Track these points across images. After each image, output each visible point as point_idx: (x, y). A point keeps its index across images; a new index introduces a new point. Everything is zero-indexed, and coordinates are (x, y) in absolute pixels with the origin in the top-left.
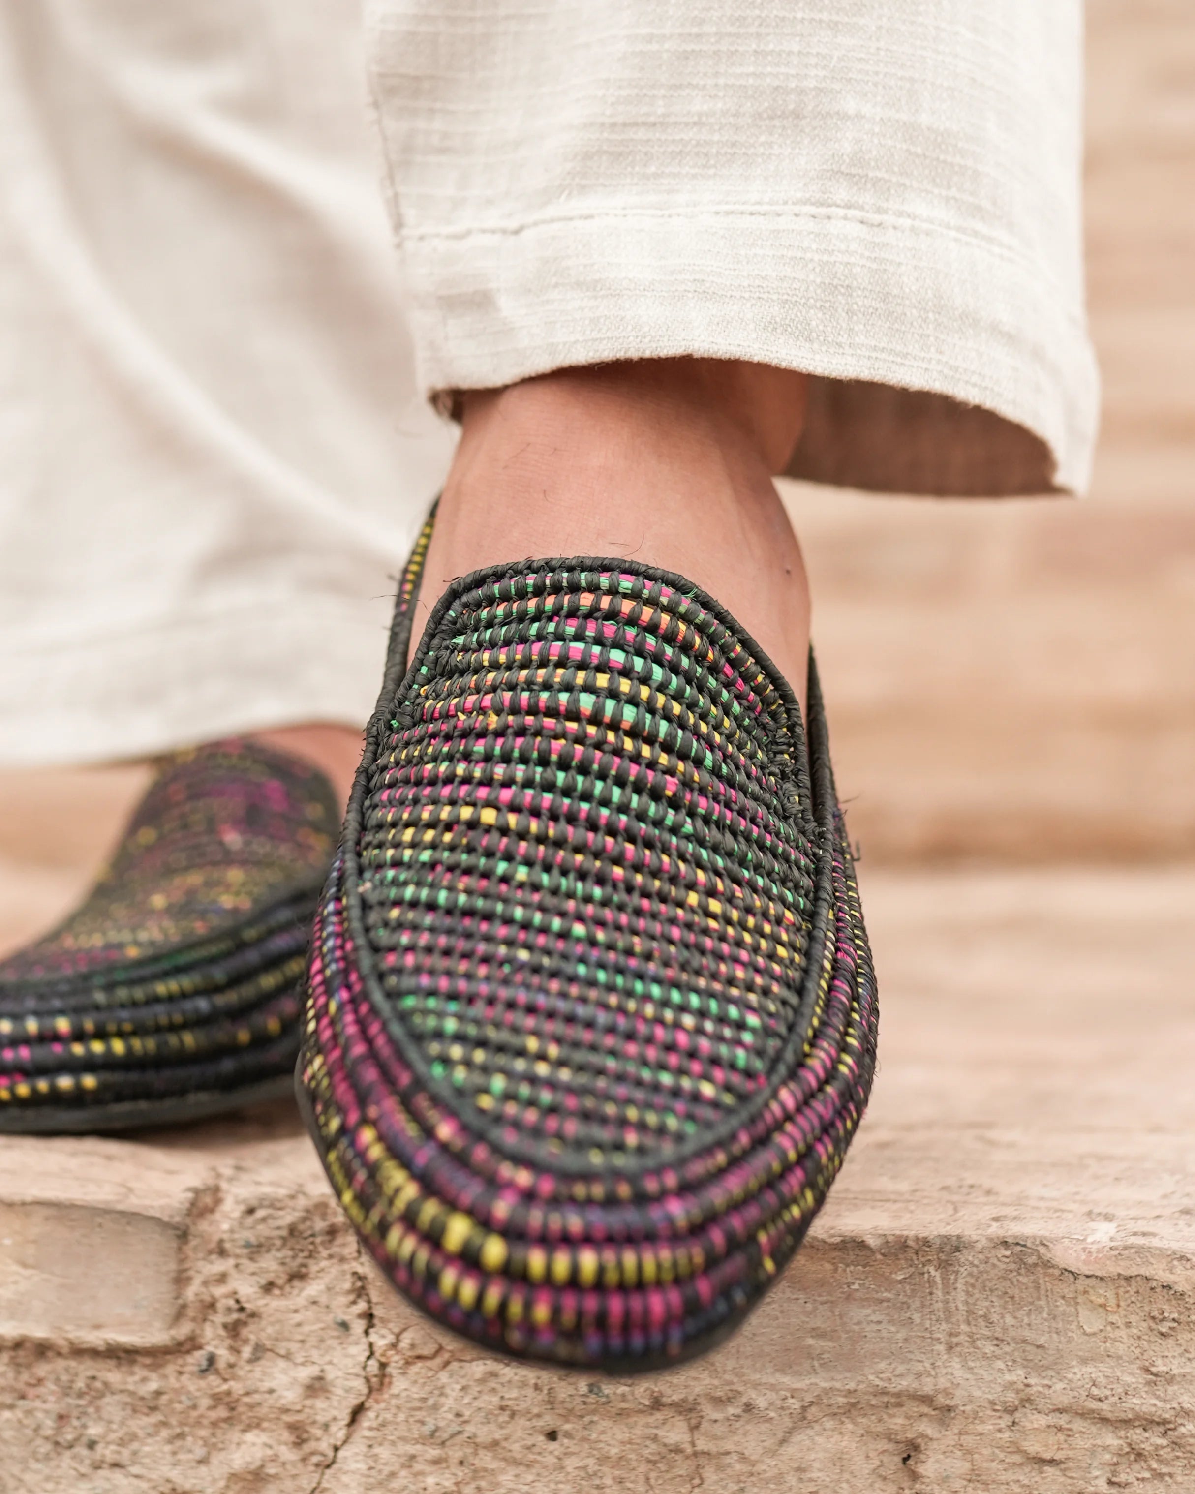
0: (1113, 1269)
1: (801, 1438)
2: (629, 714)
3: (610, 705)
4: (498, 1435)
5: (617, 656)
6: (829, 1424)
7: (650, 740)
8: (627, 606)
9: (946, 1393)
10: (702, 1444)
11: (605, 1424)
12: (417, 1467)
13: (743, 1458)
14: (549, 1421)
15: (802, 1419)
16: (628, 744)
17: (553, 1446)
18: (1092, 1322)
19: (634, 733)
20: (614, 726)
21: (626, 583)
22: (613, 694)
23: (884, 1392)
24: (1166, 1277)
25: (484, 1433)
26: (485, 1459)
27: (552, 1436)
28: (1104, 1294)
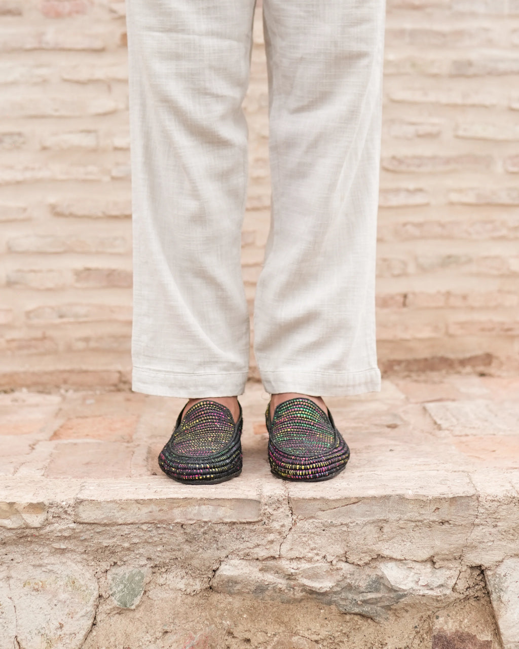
0: (414, 498)
1: (365, 528)
2: (305, 416)
3: (302, 415)
4: (314, 531)
5: (302, 409)
6: (369, 525)
7: (308, 419)
8: (301, 403)
9: (388, 519)
10: (349, 530)
11: (333, 528)
12: (301, 537)
13: (356, 531)
14: (323, 528)
15: (365, 525)
16: (305, 419)
17: (324, 532)
18: (411, 506)
19: (306, 418)
20: (303, 417)
21: (301, 400)
22: (302, 413)
23: (378, 519)
24: (422, 499)
25: (313, 531)
26: (313, 535)
27: (324, 530)
28: (412, 502)
